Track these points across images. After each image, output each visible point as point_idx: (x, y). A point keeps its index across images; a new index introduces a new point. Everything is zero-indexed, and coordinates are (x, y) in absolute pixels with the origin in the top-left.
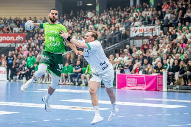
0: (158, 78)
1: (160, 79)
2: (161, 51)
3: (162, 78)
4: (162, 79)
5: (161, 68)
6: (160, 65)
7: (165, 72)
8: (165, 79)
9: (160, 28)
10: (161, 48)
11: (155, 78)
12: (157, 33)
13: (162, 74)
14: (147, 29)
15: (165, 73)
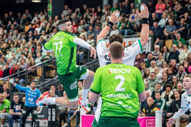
0: (148, 121)
1: (150, 123)
2: (152, 78)
3: (155, 121)
4: (155, 123)
5: (153, 106)
6: (151, 101)
7: (160, 112)
8: (158, 124)
9: (152, 40)
10: (152, 73)
11: (143, 121)
12: (145, 49)
13: (154, 115)
14: (130, 42)
15: (158, 114)
